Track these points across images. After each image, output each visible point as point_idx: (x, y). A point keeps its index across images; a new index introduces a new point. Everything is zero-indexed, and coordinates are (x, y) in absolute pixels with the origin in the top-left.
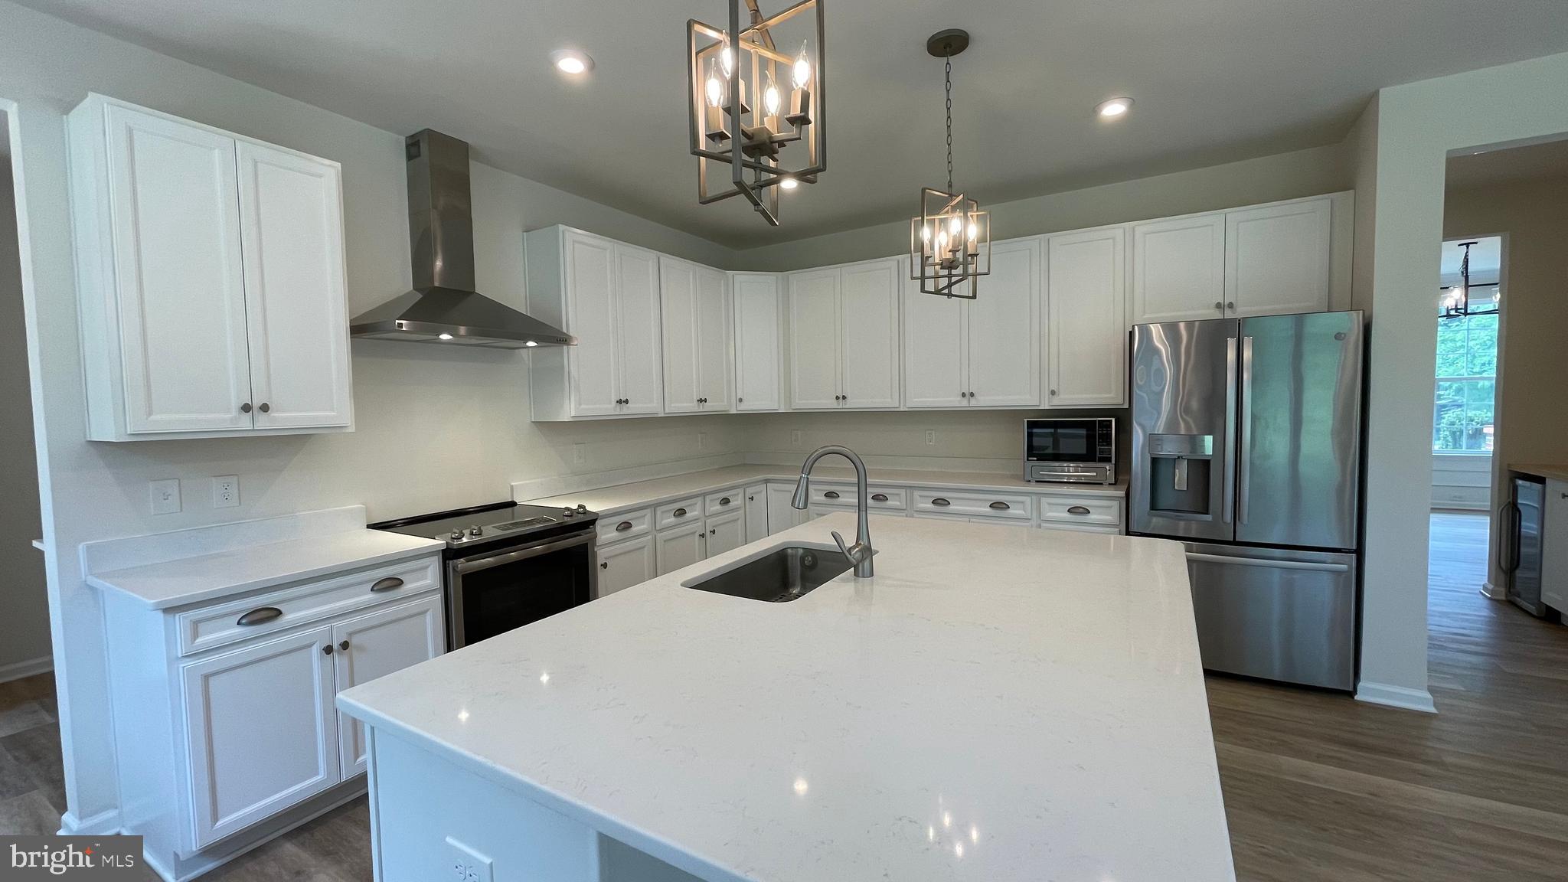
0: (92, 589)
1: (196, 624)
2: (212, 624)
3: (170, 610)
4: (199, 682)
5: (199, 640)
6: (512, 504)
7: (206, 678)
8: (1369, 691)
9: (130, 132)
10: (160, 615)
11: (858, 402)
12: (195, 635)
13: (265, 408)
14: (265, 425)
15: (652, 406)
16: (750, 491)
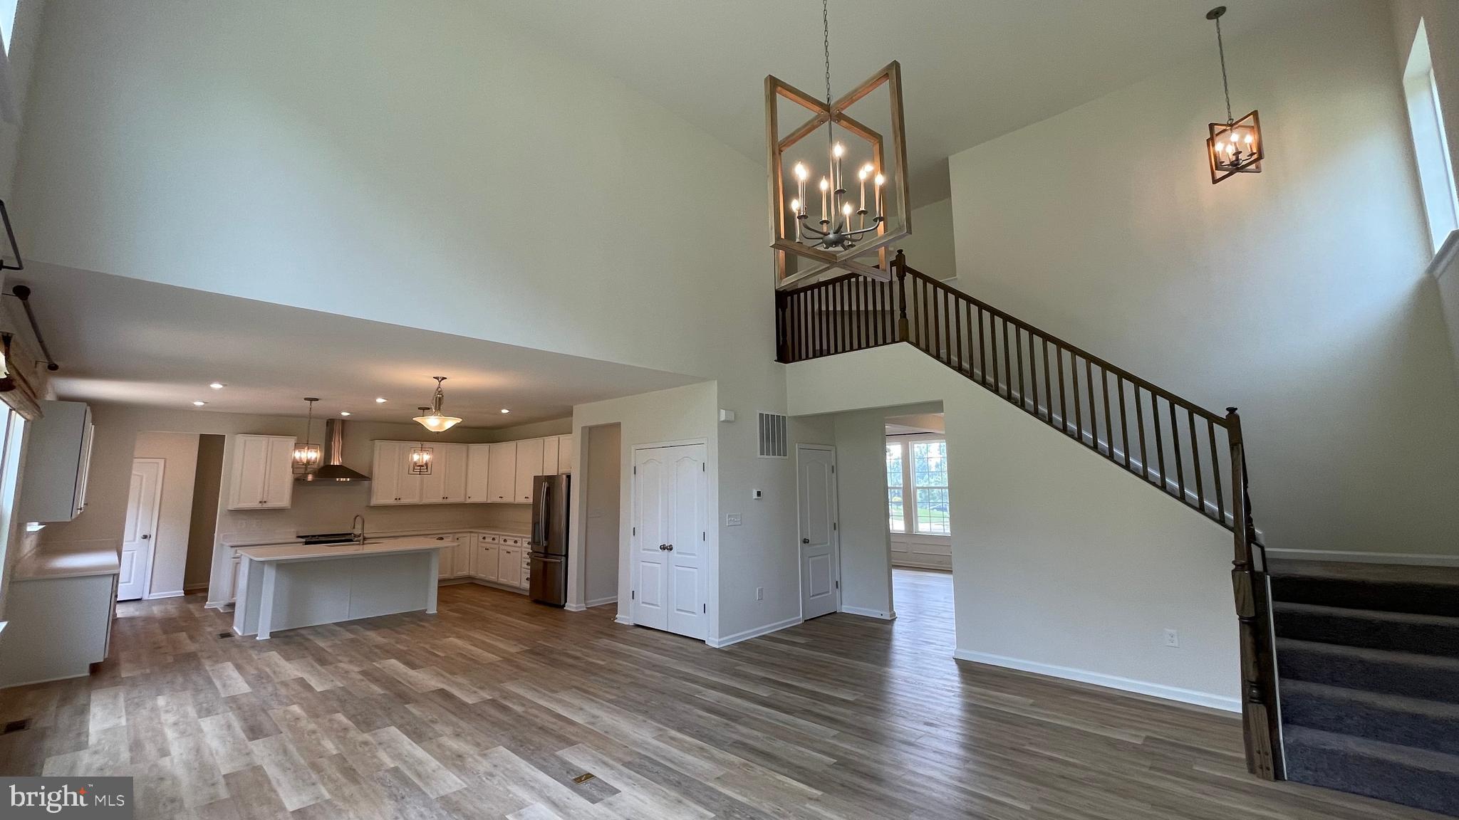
0: (222, 545)
3: (233, 547)
4: (233, 564)
8: (568, 605)
9: (245, 441)
14: (265, 506)
15: (415, 500)
16: (457, 536)
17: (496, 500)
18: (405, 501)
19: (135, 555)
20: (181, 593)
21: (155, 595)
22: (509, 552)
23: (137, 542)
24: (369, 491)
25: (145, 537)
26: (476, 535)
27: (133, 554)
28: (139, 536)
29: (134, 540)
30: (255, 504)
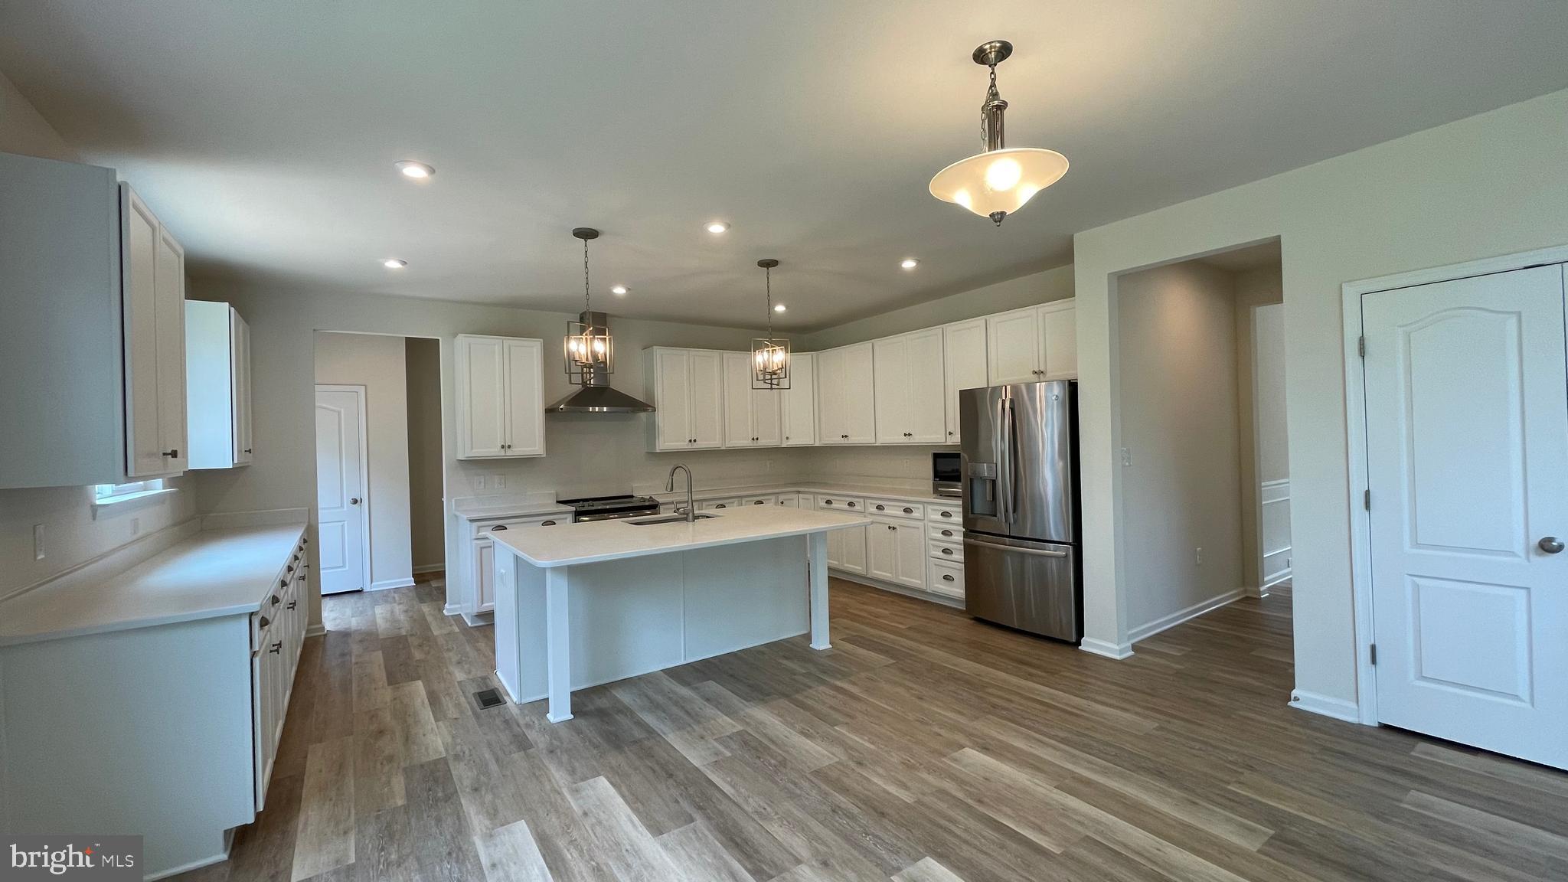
0: (456, 516)
1: (479, 527)
2: (485, 528)
3: (472, 521)
4: (479, 549)
5: (480, 534)
6: (632, 497)
7: (481, 548)
8: (1088, 644)
9: (470, 345)
10: (469, 523)
11: (855, 439)
12: (478, 532)
13: (509, 447)
14: (510, 453)
15: (715, 443)
16: (781, 498)
17: (836, 440)
18: (702, 444)
19: (346, 525)
20: (410, 581)
21: (380, 585)
22: (894, 528)
23: (345, 509)
24: (652, 430)
25: (355, 502)
26: (811, 497)
27: (343, 526)
28: (347, 501)
29: (342, 506)
30: (494, 451)
